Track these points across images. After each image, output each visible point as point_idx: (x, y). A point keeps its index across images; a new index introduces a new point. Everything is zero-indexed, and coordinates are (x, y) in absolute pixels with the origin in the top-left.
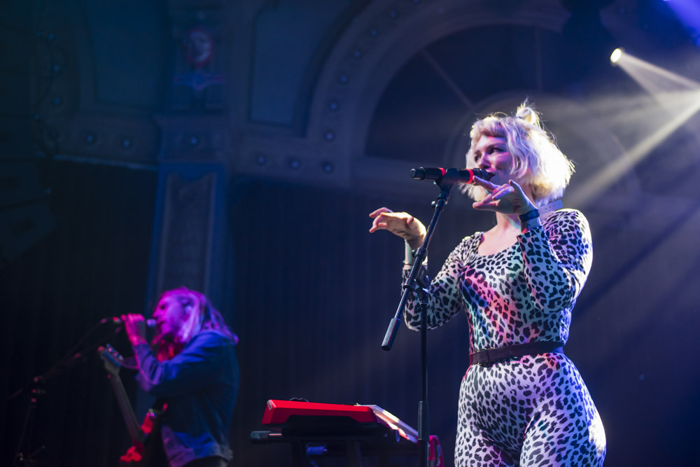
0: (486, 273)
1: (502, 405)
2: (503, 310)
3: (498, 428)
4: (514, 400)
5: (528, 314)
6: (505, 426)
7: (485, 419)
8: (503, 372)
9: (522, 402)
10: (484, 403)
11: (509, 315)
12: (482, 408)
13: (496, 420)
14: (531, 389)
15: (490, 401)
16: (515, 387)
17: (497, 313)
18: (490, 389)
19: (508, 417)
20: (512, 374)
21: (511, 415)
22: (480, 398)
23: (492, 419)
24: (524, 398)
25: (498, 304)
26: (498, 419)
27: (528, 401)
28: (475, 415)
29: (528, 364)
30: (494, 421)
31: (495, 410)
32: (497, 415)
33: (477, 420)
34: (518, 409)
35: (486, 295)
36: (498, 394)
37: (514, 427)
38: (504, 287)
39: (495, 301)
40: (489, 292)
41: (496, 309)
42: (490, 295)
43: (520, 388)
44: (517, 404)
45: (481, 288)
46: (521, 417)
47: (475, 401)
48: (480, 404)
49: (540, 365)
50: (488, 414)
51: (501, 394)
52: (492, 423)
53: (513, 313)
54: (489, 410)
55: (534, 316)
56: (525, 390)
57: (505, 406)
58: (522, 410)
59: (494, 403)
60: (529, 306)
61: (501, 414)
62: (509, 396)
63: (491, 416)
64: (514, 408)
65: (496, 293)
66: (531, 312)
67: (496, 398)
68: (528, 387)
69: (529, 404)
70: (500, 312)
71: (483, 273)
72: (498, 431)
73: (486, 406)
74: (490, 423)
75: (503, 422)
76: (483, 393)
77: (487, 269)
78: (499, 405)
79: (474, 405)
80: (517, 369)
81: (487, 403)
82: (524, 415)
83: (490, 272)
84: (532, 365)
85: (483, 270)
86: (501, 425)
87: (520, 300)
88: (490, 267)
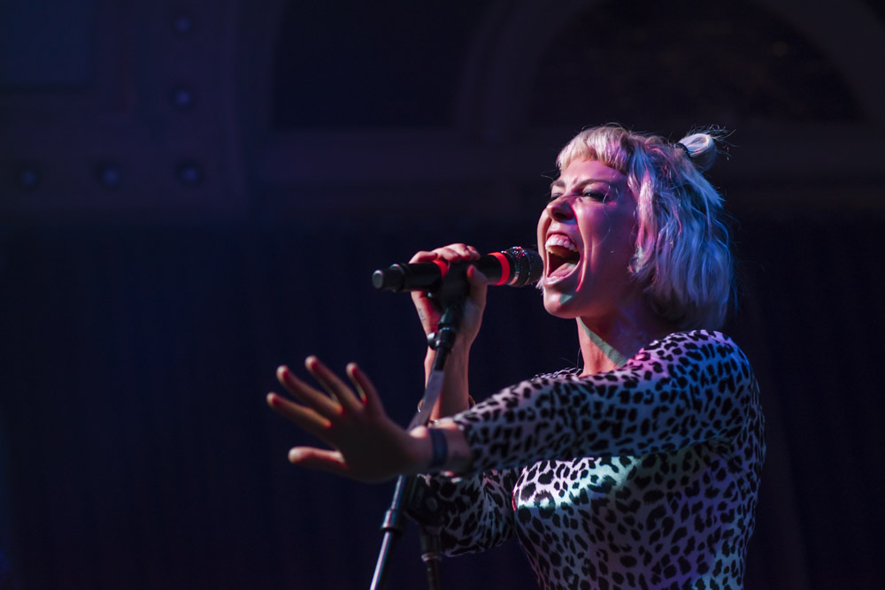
5: (648, 574)
25: (587, 561)
39: (581, 555)
41: (585, 571)
42: (568, 544)
45: (548, 528)
55: (662, 576)
60: (648, 559)
65: (578, 538)
66: (653, 569)
87: (628, 549)
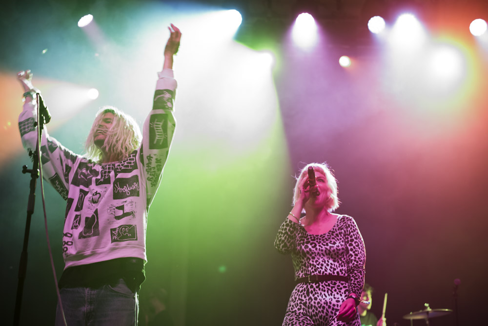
0: (317, 243)
1: (323, 305)
2: (327, 262)
3: (317, 316)
4: (330, 303)
6: (322, 315)
7: (311, 310)
8: (326, 289)
9: (334, 305)
10: (312, 303)
11: (330, 265)
12: (310, 305)
13: (317, 312)
14: (340, 299)
15: (316, 302)
16: (332, 297)
17: (323, 263)
18: (318, 296)
19: (325, 311)
20: (331, 291)
21: (327, 310)
22: (310, 300)
23: (315, 311)
24: (336, 303)
26: (319, 311)
27: (338, 305)
28: (304, 309)
29: (339, 288)
30: (316, 312)
31: (319, 307)
32: (319, 309)
33: (305, 311)
34: (331, 308)
35: (316, 254)
36: (322, 299)
37: (326, 317)
38: (328, 252)
40: (318, 253)
43: (335, 298)
44: (331, 305)
46: (332, 313)
47: (306, 302)
48: (309, 303)
49: (345, 289)
50: (313, 308)
51: (324, 299)
52: (314, 313)
53: (331, 264)
54: (315, 307)
56: (337, 299)
57: (325, 305)
58: (333, 309)
59: (319, 303)
61: (322, 309)
62: (328, 301)
63: (315, 309)
64: (329, 307)
67: (321, 301)
68: (339, 298)
69: (338, 307)
70: (325, 263)
71: (315, 243)
72: (317, 318)
73: (313, 304)
74: (313, 313)
75: (322, 313)
76: (313, 298)
77: (317, 242)
78: (321, 304)
79: (305, 304)
80: (334, 289)
81: (315, 303)
82: (334, 312)
83: (319, 243)
84: (341, 289)
85: (315, 242)
86: (320, 314)
88: (319, 241)
